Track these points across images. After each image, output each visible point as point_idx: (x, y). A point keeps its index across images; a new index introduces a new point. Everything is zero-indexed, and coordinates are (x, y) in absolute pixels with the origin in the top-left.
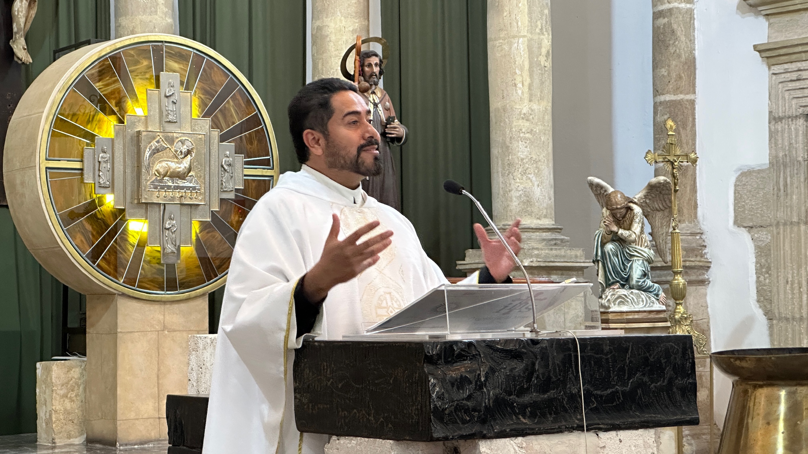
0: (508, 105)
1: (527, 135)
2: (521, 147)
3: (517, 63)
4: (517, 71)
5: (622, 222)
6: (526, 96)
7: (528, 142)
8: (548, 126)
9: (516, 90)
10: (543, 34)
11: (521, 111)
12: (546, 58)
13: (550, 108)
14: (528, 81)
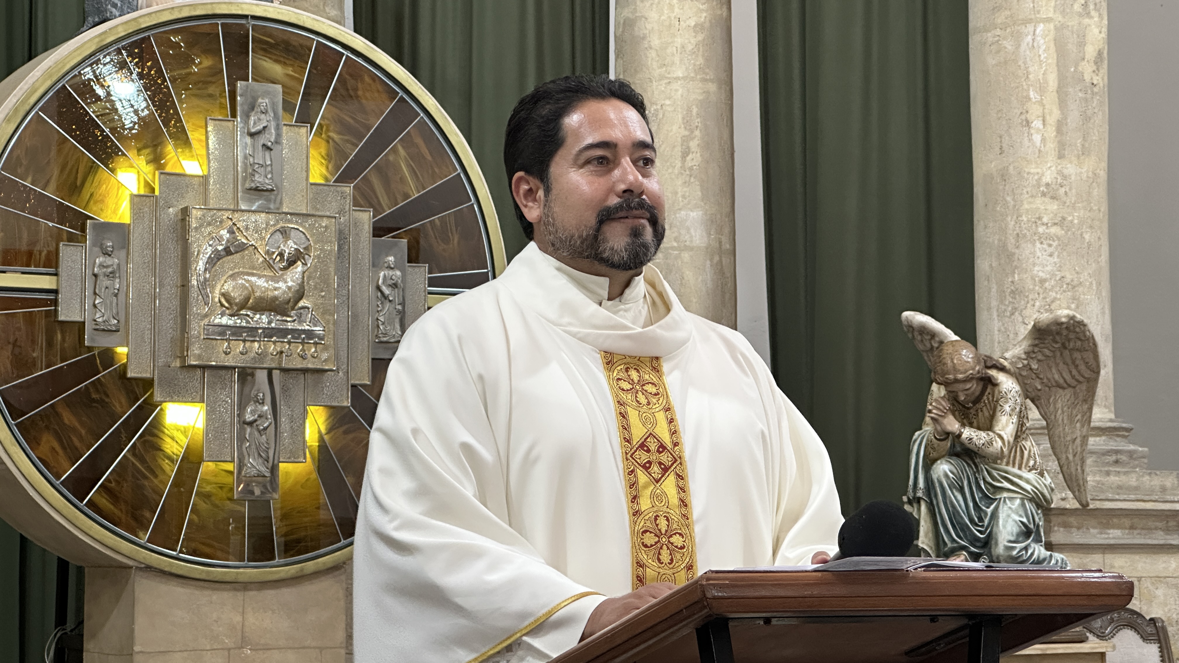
0: (1011, 168)
1: (1054, 230)
2: (1039, 254)
3: (1031, 76)
4: (1032, 94)
5: (973, 411)
6: (1051, 146)
7: (1055, 244)
8: (1100, 211)
9: (1030, 134)
10: (1088, 15)
11: (1040, 179)
12: (1095, 68)
13: (1103, 174)
14: (1055, 115)
